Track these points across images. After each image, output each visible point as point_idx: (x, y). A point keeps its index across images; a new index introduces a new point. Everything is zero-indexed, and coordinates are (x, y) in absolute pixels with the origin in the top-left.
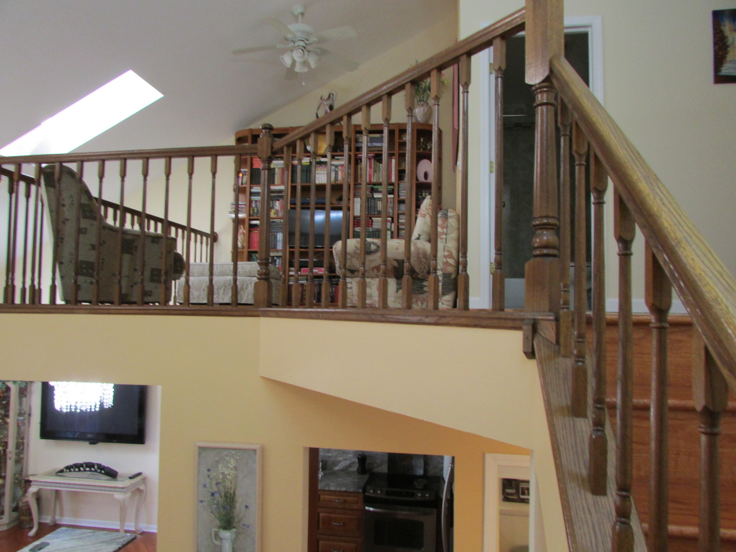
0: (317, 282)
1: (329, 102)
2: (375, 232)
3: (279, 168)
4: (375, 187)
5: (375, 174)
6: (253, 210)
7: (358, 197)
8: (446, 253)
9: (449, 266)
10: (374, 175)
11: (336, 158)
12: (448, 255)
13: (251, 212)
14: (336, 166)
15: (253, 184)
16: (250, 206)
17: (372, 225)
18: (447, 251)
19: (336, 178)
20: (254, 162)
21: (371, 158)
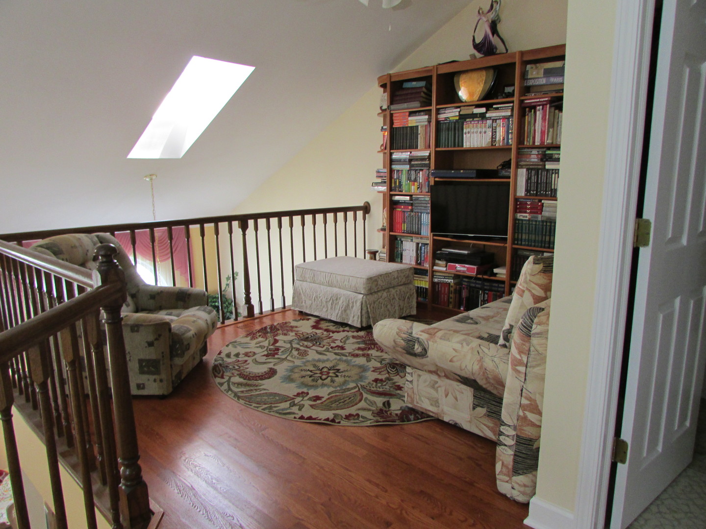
0: (466, 283)
1: (491, 16)
2: (546, 222)
3: (422, 127)
4: (548, 152)
5: (551, 130)
6: (395, 183)
7: (522, 168)
8: (525, 402)
9: (528, 425)
10: (548, 132)
11: (494, 106)
12: (527, 405)
13: (393, 185)
14: (494, 120)
15: (393, 149)
16: (391, 178)
17: (542, 210)
18: (526, 398)
19: (492, 138)
20: (394, 118)
21: (546, 105)
